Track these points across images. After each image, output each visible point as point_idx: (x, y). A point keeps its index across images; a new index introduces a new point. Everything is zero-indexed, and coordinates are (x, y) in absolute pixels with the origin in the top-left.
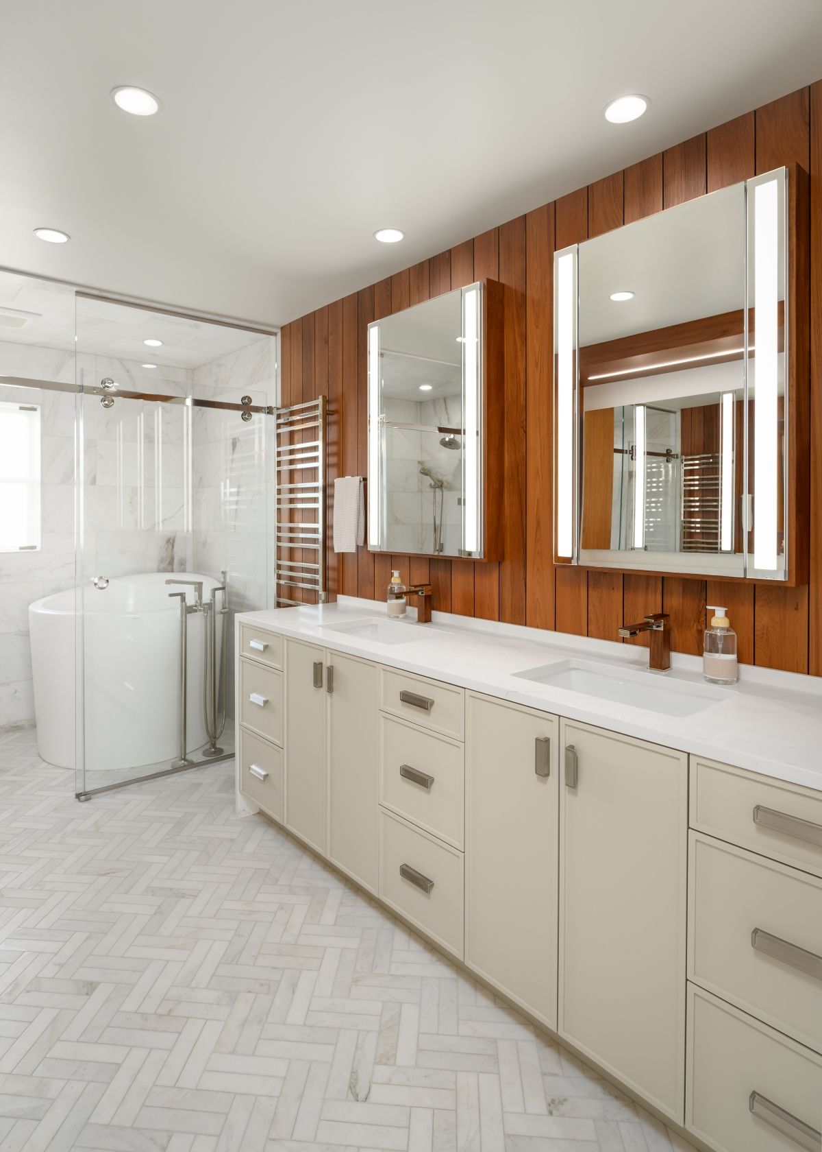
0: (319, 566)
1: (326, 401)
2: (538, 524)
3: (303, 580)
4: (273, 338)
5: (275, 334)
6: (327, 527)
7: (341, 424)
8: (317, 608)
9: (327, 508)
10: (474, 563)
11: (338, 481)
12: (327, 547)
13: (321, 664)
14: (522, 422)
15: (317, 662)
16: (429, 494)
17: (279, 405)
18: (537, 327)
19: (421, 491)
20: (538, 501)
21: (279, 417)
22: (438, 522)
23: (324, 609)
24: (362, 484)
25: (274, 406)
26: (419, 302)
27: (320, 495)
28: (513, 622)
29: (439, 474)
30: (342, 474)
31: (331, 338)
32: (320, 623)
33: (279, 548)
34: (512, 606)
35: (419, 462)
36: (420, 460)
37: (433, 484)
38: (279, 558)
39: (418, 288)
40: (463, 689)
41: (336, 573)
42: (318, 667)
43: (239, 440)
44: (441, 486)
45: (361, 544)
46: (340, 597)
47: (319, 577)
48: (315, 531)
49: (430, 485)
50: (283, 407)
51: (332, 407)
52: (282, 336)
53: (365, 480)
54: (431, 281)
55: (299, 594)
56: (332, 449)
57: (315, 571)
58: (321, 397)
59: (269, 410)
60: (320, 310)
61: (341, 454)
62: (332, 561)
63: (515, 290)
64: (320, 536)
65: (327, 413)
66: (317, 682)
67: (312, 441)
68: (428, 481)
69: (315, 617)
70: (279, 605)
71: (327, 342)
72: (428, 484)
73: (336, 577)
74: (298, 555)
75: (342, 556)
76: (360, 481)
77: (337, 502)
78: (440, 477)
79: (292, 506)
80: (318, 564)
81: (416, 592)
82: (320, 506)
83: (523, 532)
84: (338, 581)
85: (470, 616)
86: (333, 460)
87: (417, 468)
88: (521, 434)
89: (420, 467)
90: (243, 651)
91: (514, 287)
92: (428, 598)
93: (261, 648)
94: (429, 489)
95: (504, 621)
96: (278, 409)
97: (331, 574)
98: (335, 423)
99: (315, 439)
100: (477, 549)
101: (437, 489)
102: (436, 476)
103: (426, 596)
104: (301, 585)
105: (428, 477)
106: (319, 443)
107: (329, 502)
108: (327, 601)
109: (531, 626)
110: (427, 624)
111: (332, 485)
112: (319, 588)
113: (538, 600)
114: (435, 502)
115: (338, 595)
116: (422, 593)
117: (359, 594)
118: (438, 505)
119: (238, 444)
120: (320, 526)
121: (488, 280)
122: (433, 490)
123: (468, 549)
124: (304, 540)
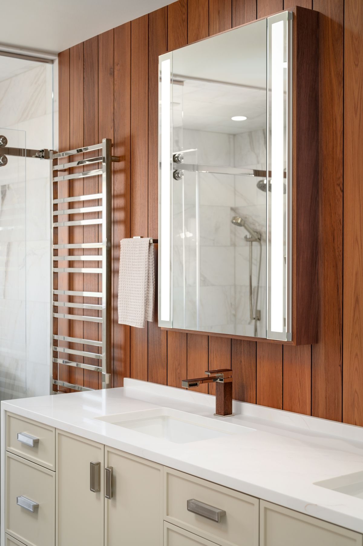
0: (102, 344)
1: (110, 145)
2: (357, 301)
3: (84, 360)
4: (49, 66)
5: (52, 61)
6: (111, 296)
7: (129, 172)
8: (101, 395)
9: (111, 273)
10: (282, 346)
11: (125, 243)
12: (111, 321)
13: (99, 464)
14: (339, 178)
15: (95, 461)
16: (244, 249)
17: (56, 148)
18: (357, 65)
19: (234, 245)
20: (357, 274)
21: (55, 162)
22: (254, 284)
23: (108, 395)
24: (152, 247)
25: (49, 148)
26: (220, 31)
27: (103, 258)
28: (328, 416)
29: (257, 224)
30: (129, 234)
31: (117, 68)
32: (103, 412)
33: (55, 321)
34: (326, 398)
35: (232, 209)
36: (233, 206)
37: (248, 237)
38: (55, 332)
39: (219, 12)
40: (257, 500)
41: (122, 352)
42: (95, 468)
43: (8, 187)
44: (260, 239)
45: (150, 319)
46: (127, 380)
47: (103, 356)
48: (98, 301)
49: (246, 237)
50: (61, 150)
51: (119, 152)
52: (60, 63)
53: (156, 241)
54: (234, 7)
55: (79, 376)
56: (119, 202)
57: (98, 350)
58: (104, 141)
59: (44, 154)
60: (103, 34)
61: (129, 209)
62: (118, 337)
63: (331, 20)
64: (103, 306)
65: (110, 159)
66: (94, 485)
67: (95, 193)
68: (243, 232)
69: (98, 405)
70: (55, 389)
71: (113, 74)
72: (243, 236)
73: (123, 356)
74: (78, 330)
75: (129, 330)
76: (150, 244)
77: (123, 266)
78: (258, 228)
79: (72, 270)
80: (101, 341)
81: (215, 379)
82: (103, 271)
83: (339, 310)
84: (125, 362)
85: (278, 408)
86: (119, 215)
87: (228, 216)
88: (337, 193)
89: (233, 215)
90: (9, 446)
91: (330, 16)
92: (228, 386)
93: (31, 443)
94: (243, 242)
95: (317, 416)
96: (55, 152)
97: (118, 353)
98: (120, 171)
99: (99, 191)
100: (284, 329)
101: (254, 243)
102: (252, 226)
103: (225, 384)
104: (83, 366)
105: (242, 228)
106: (103, 195)
107: (114, 265)
108: (111, 385)
109: (349, 422)
110: (227, 418)
111: (118, 246)
112: (103, 369)
113: (356, 391)
114: (251, 258)
115: (125, 378)
116: (222, 380)
117: (149, 377)
118: (255, 262)
119: (8, 193)
120: (103, 295)
121: (299, 8)
122: (249, 243)
123: (273, 329)
124: (84, 312)
